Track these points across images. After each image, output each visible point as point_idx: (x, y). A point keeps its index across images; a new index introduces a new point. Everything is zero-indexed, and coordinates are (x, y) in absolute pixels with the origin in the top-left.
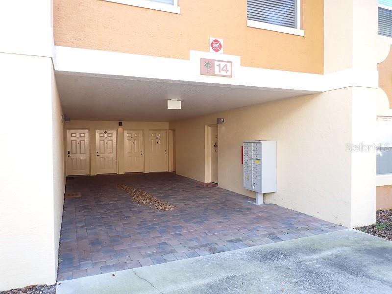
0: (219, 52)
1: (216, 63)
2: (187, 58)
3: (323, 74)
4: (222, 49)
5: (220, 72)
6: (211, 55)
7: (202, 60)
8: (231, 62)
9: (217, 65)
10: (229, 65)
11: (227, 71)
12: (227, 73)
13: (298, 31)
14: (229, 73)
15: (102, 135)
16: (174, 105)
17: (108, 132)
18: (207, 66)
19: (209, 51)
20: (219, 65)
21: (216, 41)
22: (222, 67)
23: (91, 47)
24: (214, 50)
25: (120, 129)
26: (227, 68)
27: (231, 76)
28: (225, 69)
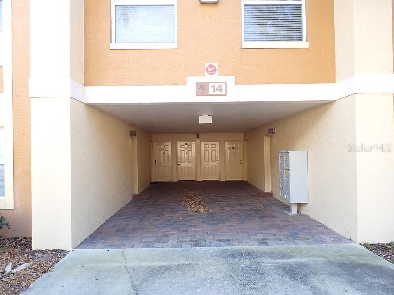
0: (214, 75)
1: (210, 85)
2: (184, 83)
3: (335, 82)
4: (217, 72)
5: (214, 92)
6: (206, 78)
7: (197, 83)
8: (225, 83)
9: (212, 87)
10: (223, 85)
11: (221, 90)
12: (221, 92)
13: (304, 44)
14: (223, 92)
15: (183, 146)
16: (206, 120)
17: (187, 143)
18: (202, 88)
19: (204, 75)
20: (213, 86)
21: (211, 66)
22: (215, 88)
23: (110, 84)
24: (209, 74)
25: (198, 141)
26: (221, 88)
27: (225, 95)
28: (219, 89)
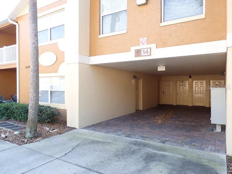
1: (142, 50)
2: (130, 51)
3: (226, 39)
4: (146, 42)
5: (144, 54)
6: (141, 47)
7: (135, 50)
8: (150, 48)
10: (149, 50)
12: (148, 54)
18: (138, 53)
19: (139, 45)
20: (144, 51)
22: (145, 52)
25: (190, 80)
26: (148, 51)
27: (150, 55)
28: (147, 52)
